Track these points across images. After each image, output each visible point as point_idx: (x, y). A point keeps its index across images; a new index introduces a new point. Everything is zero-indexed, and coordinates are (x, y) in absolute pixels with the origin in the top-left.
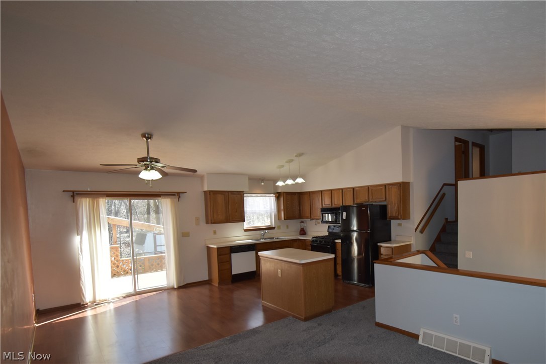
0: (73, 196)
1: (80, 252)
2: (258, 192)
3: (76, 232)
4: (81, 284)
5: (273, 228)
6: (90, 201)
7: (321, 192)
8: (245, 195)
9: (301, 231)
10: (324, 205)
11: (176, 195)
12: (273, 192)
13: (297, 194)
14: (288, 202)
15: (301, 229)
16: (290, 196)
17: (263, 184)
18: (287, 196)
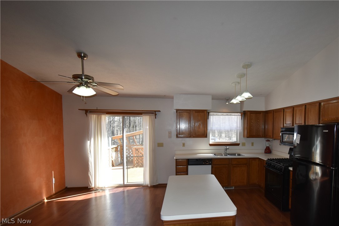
0: (86, 114)
1: (89, 152)
2: (224, 111)
3: (87, 138)
4: (89, 174)
5: (238, 145)
6: (96, 116)
7: (284, 109)
8: (211, 113)
9: (266, 150)
10: (285, 125)
11: (154, 113)
12: (239, 111)
13: (262, 113)
14: (252, 121)
15: (267, 147)
16: (254, 115)
17: (227, 103)
18: (251, 115)
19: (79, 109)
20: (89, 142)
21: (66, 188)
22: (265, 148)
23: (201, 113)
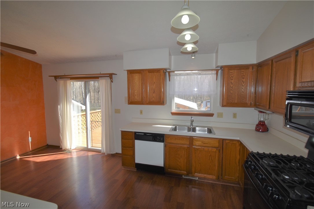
0: (55, 79)
5: (211, 115)
6: (63, 82)
9: (258, 126)
11: (109, 77)
13: (251, 68)
14: (233, 81)
15: (260, 122)
16: (236, 71)
17: (193, 58)
18: (231, 71)
19: (49, 76)
20: (59, 106)
21: (48, 145)
22: (257, 123)
23: (156, 73)
